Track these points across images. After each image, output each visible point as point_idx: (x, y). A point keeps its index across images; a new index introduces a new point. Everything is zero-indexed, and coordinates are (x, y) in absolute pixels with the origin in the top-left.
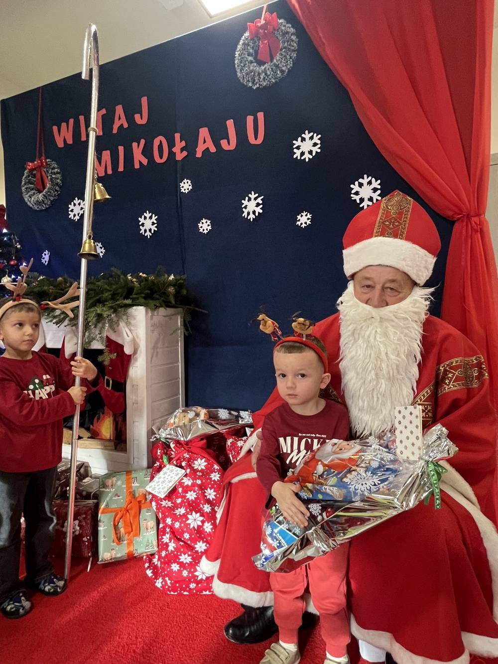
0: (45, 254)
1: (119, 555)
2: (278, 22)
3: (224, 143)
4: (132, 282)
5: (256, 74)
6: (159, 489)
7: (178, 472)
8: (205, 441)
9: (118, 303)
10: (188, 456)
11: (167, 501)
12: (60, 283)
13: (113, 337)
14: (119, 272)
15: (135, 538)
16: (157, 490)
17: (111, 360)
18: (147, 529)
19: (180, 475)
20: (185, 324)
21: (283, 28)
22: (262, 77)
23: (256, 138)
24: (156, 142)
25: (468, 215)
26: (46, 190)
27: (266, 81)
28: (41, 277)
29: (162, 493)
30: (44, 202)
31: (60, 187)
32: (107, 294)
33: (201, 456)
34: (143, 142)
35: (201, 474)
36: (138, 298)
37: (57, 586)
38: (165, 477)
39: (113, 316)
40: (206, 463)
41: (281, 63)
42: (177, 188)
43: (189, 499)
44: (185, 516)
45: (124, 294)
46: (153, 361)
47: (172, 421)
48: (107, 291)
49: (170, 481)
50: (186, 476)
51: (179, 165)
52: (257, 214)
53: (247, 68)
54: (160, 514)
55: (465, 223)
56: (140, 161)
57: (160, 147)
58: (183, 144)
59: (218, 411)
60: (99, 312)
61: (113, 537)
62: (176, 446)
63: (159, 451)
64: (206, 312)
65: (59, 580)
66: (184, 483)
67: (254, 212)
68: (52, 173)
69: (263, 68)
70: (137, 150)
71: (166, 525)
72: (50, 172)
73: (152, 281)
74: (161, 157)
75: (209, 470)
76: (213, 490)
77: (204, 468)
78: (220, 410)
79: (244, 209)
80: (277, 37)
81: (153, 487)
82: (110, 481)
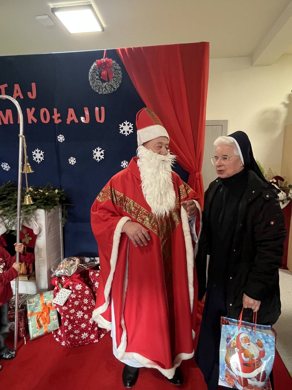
1: (41, 334)
2: (112, 62)
4: (35, 195)
6: (60, 301)
7: (68, 292)
8: (79, 275)
10: (72, 283)
11: (65, 307)
13: (27, 225)
15: (48, 325)
16: (59, 302)
18: (53, 319)
19: (69, 294)
21: (115, 66)
23: (100, 119)
24: (42, 111)
25: (195, 172)
29: (62, 304)
33: (79, 283)
34: (33, 109)
35: (80, 292)
36: (40, 205)
37: (12, 355)
38: (61, 295)
40: (82, 286)
41: (114, 84)
42: (56, 139)
43: (76, 305)
44: (75, 313)
46: (49, 235)
47: (61, 265)
49: (65, 297)
51: (57, 126)
52: (101, 159)
53: (95, 84)
54: (62, 313)
55: (193, 175)
56: (32, 120)
57: (45, 114)
58: (59, 115)
59: (85, 259)
61: (37, 326)
62: (65, 279)
63: (56, 282)
64: (74, 205)
65: (13, 351)
66: (72, 297)
67: (100, 158)
69: (105, 84)
70: (30, 113)
71: (66, 318)
74: (45, 120)
75: (83, 289)
76: (87, 299)
77: (81, 289)
79: (94, 155)
81: (57, 301)
82: (32, 300)
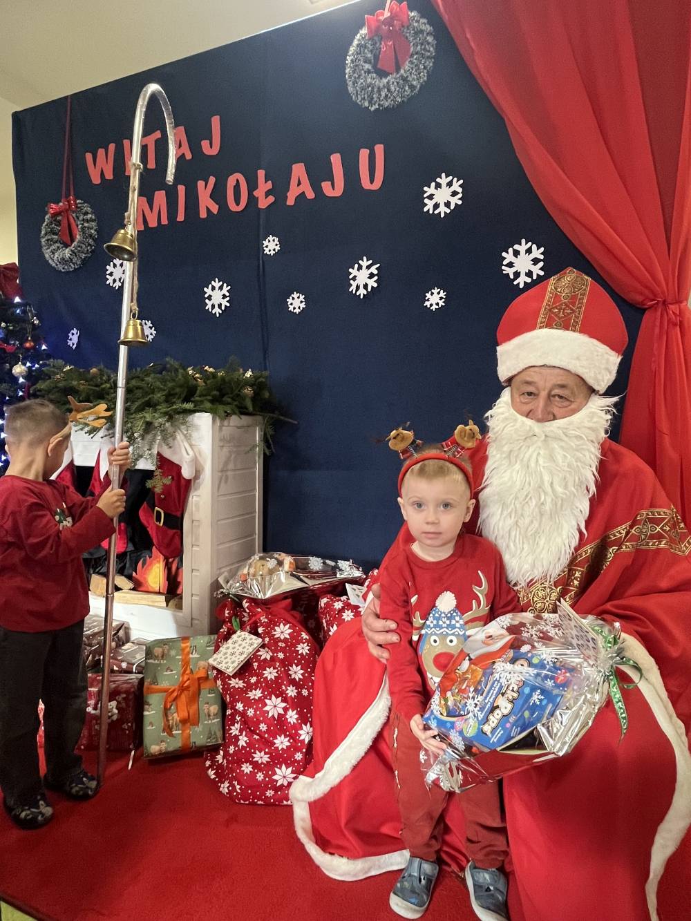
0: (73, 334)
1: (171, 749)
2: (408, 15)
3: (326, 186)
4: (195, 379)
5: (375, 90)
6: (227, 663)
8: (290, 600)
9: (174, 407)
10: (266, 620)
11: (237, 679)
12: (94, 376)
13: (167, 454)
14: (176, 364)
15: (192, 728)
16: (224, 664)
17: (165, 485)
18: (209, 716)
19: (255, 645)
20: (265, 440)
21: (416, 24)
22: (383, 94)
23: (372, 182)
24: (231, 182)
25: (664, 302)
26: (75, 243)
27: (389, 100)
28: (68, 368)
29: (231, 669)
30: (71, 260)
31: (95, 240)
32: (159, 395)
33: (284, 620)
34: (212, 180)
35: (284, 645)
36: (202, 402)
37: (87, 788)
38: (234, 648)
39: (167, 424)
40: (291, 631)
41: (411, 74)
42: (260, 248)
44: (261, 701)
45: (183, 396)
46: (220, 490)
47: (245, 571)
48: (161, 390)
49: (242, 653)
50: (263, 646)
51: (262, 216)
52: (369, 289)
53: (362, 81)
54: (228, 696)
55: (659, 313)
56: (207, 207)
57: (237, 188)
58: (269, 185)
59: (309, 559)
60: (148, 419)
61: (163, 724)
62: (251, 605)
63: (227, 612)
64: (296, 422)
65: (90, 780)
66: (261, 656)
67: (366, 286)
68: (83, 220)
69: (385, 81)
70: (204, 190)
71: (236, 711)
72: (81, 218)
73: (223, 378)
74: (238, 204)
75: (294, 640)
76: (300, 666)
77: (288, 637)
78: (311, 558)
79: (352, 282)
80: (407, 37)
81: (219, 660)
82: (161, 650)
